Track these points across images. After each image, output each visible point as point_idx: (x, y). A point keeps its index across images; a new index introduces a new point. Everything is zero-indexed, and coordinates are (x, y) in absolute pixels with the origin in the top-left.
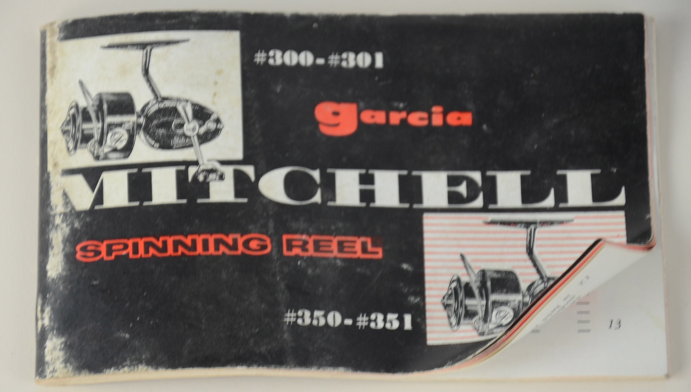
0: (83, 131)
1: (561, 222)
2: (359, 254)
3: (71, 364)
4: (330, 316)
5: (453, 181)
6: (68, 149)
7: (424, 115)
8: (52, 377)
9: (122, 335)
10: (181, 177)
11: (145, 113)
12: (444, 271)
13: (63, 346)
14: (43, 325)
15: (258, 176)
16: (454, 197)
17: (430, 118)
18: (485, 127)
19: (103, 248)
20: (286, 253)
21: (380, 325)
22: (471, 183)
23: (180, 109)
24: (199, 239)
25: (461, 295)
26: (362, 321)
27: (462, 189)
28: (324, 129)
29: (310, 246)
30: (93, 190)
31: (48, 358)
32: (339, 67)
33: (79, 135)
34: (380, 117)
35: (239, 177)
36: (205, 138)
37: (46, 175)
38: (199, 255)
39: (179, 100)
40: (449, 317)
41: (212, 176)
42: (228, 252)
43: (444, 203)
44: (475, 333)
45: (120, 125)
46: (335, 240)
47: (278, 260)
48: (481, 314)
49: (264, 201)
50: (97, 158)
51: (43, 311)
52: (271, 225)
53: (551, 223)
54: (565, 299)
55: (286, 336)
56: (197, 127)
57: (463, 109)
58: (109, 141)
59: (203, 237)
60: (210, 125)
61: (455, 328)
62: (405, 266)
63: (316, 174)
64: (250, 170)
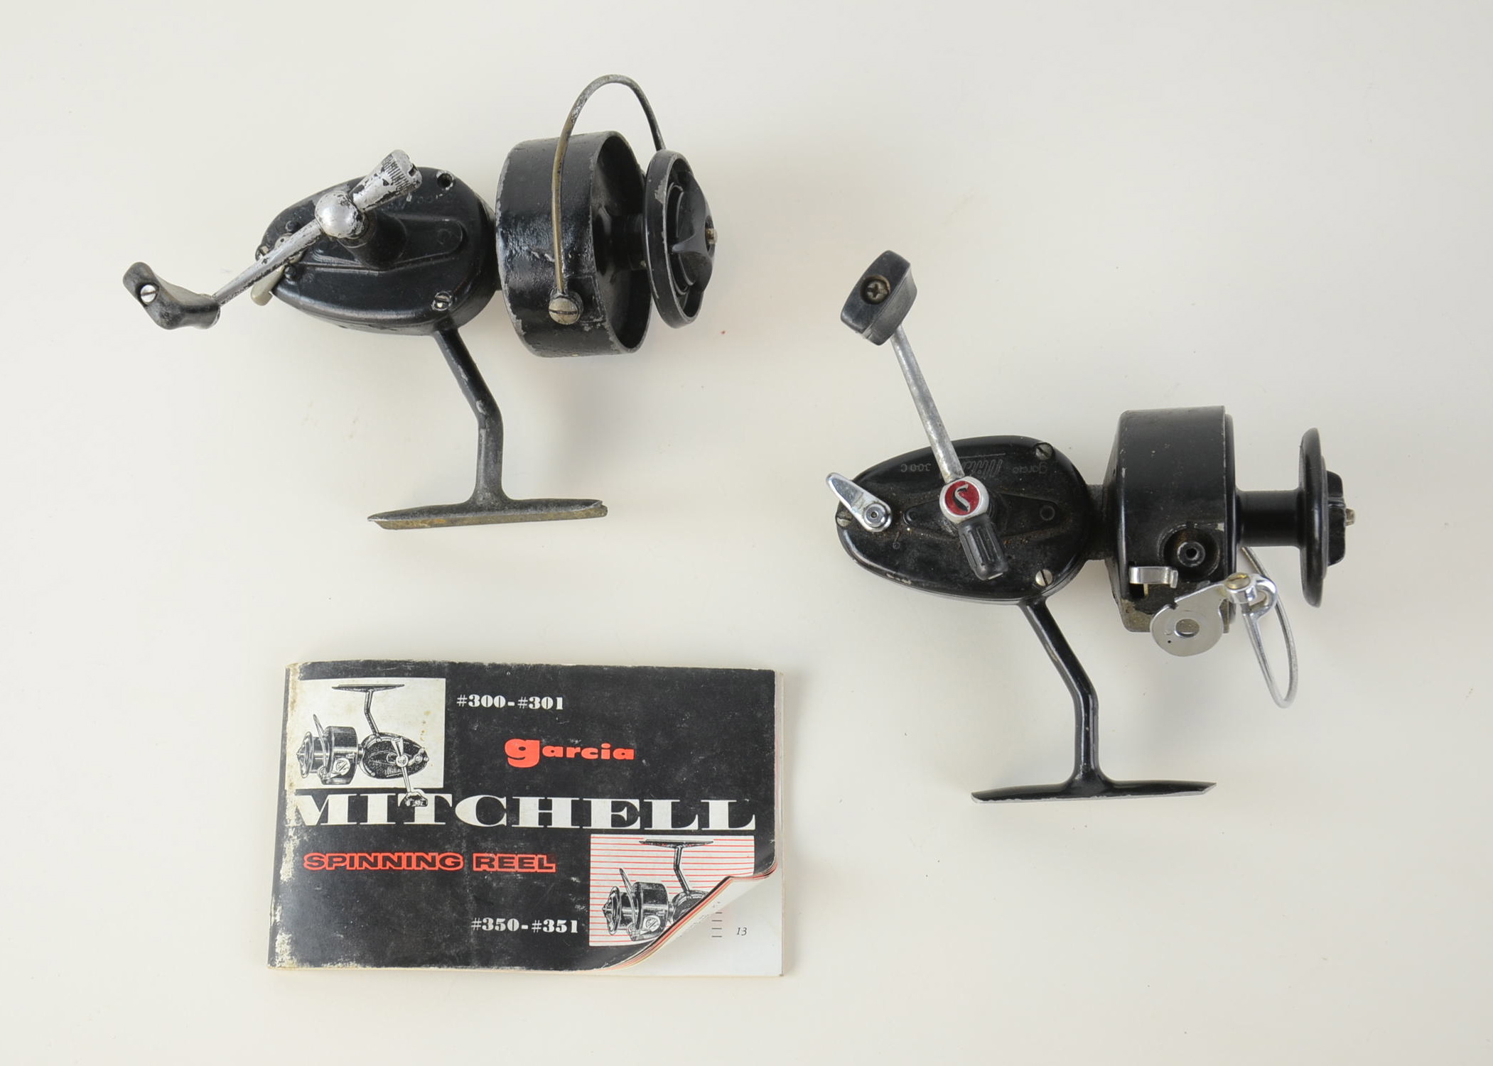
0: (314, 757)
1: (703, 844)
2: (537, 869)
3: (296, 956)
4: (510, 922)
5: (616, 807)
6: (302, 771)
7: (596, 750)
8: (280, 966)
9: (338, 935)
10: (392, 803)
11: (365, 747)
12: (606, 883)
13: (290, 941)
14: (275, 921)
15: (455, 802)
16: (616, 821)
17: (599, 754)
18: (644, 761)
19: (326, 860)
20: (475, 869)
21: (552, 929)
22: (631, 807)
23: (394, 743)
24: (404, 856)
25: (619, 904)
26: (536, 926)
27: (624, 813)
28: (511, 762)
29: (496, 863)
30: (320, 810)
31: (277, 950)
32: (527, 709)
33: (311, 761)
34: (558, 752)
35: (440, 803)
36: (413, 769)
37: (283, 793)
38: (404, 869)
39: (393, 736)
40: (608, 923)
41: (417, 802)
42: (427, 868)
43: (608, 826)
44: (629, 938)
45: (344, 755)
46: (517, 857)
47: (468, 875)
48: (635, 921)
49: (460, 824)
50: (324, 782)
51: (275, 909)
52: (464, 844)
53: (694, 844)
54: (700, 918)
55: (472, 940)
56: (407, 759)
57: (627, 747)
58: (335, 768)
59: (407, 854)
60: (418, 758)
61: (613, 933)
62: (574, 879)
63: (503, 801)
64: (448, 797)
